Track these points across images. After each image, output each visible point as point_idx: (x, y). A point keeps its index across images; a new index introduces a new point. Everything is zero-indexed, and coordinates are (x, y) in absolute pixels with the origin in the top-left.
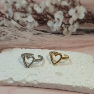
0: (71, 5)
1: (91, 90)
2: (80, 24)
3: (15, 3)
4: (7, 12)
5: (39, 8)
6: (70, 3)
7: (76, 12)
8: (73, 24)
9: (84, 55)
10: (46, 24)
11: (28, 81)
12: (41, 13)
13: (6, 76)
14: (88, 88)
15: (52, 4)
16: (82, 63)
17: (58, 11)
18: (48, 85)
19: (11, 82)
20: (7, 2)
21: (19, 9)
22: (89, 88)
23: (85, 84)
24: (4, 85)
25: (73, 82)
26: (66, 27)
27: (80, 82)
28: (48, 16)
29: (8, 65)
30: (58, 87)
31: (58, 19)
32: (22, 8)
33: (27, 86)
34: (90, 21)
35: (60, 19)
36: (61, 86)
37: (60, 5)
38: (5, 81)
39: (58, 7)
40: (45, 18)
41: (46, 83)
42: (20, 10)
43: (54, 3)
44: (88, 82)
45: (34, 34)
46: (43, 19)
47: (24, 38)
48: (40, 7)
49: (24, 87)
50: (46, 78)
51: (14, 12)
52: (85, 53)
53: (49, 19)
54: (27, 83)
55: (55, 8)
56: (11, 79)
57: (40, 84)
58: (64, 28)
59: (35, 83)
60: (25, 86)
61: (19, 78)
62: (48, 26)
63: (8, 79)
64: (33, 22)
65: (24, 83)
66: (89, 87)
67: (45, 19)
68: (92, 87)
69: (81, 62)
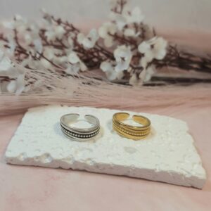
0: (140, 36)
1: (187, 178)
2: (157, 67)
3: (43, 31)
4: (32, 46)
5: (87, 40)
6: (139, 33)
7: (152, 47)
8: (147, 68)
9: (171, 119)
10: (99, 67)
11: (76, 159)
12: (91, 49)
13: (39, 150)
14: (182, 175)
15: (109, 34)
16: (169, 133)
17: (120, 45)
18: (111, 168)
19: (47, 161)
20: (29, 30)
21: (51, 41)
22: (184, 176)
23: (177, 167)
24: (34, 166)
25: (157, 165)
26: (134, 72)
27: (168, 165)
28: (101, 54)
29: (42, 132)
30: (129, 172)
31: (123, 59)
32: (57, 40)
33: (73, 168)
34: (173, 64)
35: (126, 59)
36: (134, 170)
37: (123, 36)
38: (37, 158)
39: (120, 39)
40: (95, 57)
41: (109, 165)
42: (54, 43)
43: (113, 33)
44: (182, 164)
45: (84, 83)
46: (92, 58)
47: (65, 89)
48: (90, 39)
49: (69, 171)
50: (108, 155)
51: (44, 45)
52: (172, 117)
53: (103, 59)
54: (76, 162)
55: (114, 40)
56: (48, 155)
57: (97, 166)
58: (131, 74)
59: (89, 163)
60: (71, 169)
61: (61, 154)
62: (101, 71)
63: (42, 156)
64: (78, 63)
65: (70, 162)
66: (184, 173)
67: (95, 60)
68: (189, 173)
69: (166, 131)
